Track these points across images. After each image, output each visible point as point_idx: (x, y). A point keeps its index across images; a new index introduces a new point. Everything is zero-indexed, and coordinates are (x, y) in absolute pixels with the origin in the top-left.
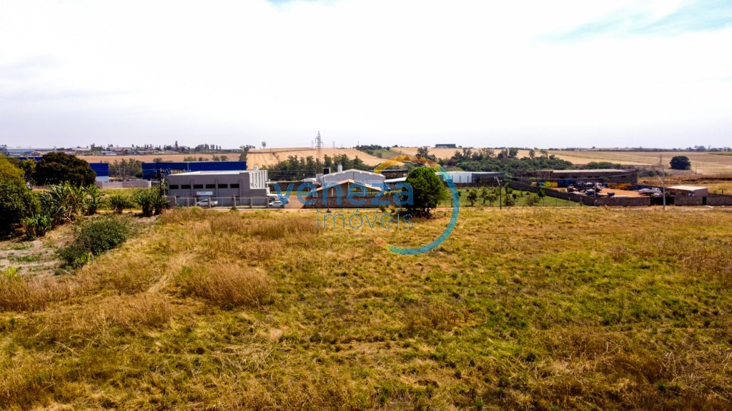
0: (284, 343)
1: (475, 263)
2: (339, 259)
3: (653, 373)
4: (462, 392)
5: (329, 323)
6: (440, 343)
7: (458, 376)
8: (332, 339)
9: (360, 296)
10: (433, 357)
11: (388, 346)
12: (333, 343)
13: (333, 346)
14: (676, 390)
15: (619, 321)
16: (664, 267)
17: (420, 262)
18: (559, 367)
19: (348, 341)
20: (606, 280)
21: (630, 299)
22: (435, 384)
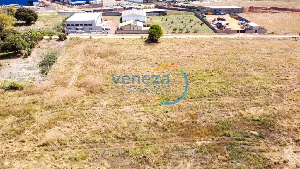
0: (107, 107)
1: (164, 71)
2: (124, 69)
3: (193, 117)
4: (147, 123)
5: (119, 99)
6: (146, 106)
7: (148, 117)
8: (119, 105)
9: (128, 87)
10: (143, 112)
11: (133, 107)
12: (120, 106)
13: (119, 107)
14: (196, 122)
15: (195, 98)
16: (217, 75)
17: (148, 70)
18: (173, 115)
19: (123, 105)
20: (198, 81)
21: (201, 89)
22: (142, 121)
